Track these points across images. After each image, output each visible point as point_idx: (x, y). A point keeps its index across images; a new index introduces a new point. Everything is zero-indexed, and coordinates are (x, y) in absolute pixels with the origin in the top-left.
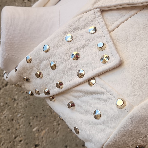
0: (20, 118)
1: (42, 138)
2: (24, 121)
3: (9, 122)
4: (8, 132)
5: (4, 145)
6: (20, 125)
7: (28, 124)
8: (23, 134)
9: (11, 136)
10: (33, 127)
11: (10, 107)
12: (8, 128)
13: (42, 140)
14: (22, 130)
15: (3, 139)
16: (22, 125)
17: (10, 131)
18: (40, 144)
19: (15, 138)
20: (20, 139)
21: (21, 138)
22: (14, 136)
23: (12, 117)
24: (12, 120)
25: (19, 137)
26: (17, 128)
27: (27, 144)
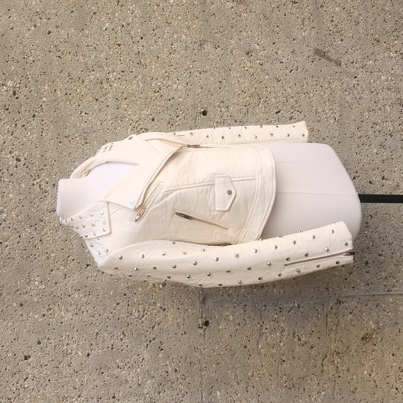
0: (73, 239)
2: (77, 243)
3: (62, 242)
4: (62, 251)
5: (58, 263)
6: (73, 246)
8: (75, 254)
9: (64, 255)
11: (64, 228)
12: (61, 248)
14: (75, 250)
15: (57, 257)
16: (75, 246)
17: (64, 251)
19: (68, 257)
21: (74, 258)
22: (67, 255)
23: (65, 237)
24: (66, 240)
25: (71, 256)
26: (70, 248)
27: (79, 263)
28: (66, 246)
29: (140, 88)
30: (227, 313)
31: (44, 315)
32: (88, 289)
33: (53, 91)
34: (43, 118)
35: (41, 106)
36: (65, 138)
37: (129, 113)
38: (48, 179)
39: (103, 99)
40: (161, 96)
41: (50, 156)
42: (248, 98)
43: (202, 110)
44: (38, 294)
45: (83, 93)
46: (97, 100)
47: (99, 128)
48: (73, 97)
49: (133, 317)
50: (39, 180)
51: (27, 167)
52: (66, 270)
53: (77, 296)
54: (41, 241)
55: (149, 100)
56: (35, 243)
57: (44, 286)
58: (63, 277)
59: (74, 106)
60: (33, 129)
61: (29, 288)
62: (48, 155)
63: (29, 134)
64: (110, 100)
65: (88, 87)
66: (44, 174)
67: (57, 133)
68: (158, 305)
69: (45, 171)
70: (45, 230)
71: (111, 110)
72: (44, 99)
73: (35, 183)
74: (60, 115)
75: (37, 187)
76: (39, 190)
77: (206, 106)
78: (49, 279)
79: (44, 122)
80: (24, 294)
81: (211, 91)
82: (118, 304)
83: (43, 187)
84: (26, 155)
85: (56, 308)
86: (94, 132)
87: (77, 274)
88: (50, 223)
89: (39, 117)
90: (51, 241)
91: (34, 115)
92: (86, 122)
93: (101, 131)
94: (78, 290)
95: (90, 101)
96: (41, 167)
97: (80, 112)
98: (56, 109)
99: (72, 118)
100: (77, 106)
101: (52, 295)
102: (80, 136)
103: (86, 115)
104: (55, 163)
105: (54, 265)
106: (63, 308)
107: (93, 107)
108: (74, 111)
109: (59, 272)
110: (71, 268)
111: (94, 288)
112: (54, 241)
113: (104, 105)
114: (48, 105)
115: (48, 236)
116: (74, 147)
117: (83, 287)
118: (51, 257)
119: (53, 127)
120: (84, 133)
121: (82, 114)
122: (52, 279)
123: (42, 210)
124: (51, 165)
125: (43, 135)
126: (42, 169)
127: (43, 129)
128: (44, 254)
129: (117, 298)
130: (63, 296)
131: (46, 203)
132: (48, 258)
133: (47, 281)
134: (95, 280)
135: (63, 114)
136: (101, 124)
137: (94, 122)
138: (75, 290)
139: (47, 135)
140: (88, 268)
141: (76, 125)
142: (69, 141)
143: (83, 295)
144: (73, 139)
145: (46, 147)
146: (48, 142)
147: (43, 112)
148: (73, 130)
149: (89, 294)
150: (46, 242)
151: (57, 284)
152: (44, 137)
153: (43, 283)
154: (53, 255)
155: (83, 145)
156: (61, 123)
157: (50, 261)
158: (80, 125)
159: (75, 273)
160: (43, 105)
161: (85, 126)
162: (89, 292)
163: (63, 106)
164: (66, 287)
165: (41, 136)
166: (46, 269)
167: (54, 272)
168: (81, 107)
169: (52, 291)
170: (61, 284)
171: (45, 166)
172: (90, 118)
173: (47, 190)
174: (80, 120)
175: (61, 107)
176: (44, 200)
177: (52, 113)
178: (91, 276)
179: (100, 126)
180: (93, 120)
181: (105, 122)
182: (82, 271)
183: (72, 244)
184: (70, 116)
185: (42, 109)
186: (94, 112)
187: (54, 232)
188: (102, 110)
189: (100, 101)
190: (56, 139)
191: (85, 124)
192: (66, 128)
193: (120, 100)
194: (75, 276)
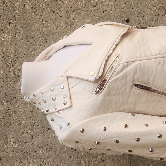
2: (40, 113)
3: (30, 113)
4: (30, 119)
5: (27, 128)
6: (38, 115)
7: (43, 115)
8: (40, 121)
9: (32, 122)
12: (30, 117)
14: (39, 118)
15: (26, 123)
16: (39, 115)
17: (31, 119)
18: (51, 128)
19: (35, 123)
21: (38, 124)
22: (34, 122)
23: (32, 109)
24: (33, 111)
25: (37, 123)
26: (35, 117)
27: (42, 128)
28: (33, 115)
29: (83, 4)
30: (148, 163)
32: (49, 147)
33: (23, 6)
34: (17, 25)
35: (15, 16)
36: (32, 39)
37: (76, 21)
39: (58, 11)
40: (98, 9)
41: (21, 51)
42: (157, 11)
43: (126, 19)
44: (12, 151)
45: (44, 7)
46: (54, 12)
47: (55, 31)
48: (37, 10)
50: (13, 68)
51: (5, 59)
52: (33, 133)
53: (41, 152)
54: (15, 112)
55: (89, 12)
56: (11, 114)
57: (17, 145)
58: (31, 138)
59: (37, 16)
60: (9, 32)
61: (6, 147)
62: (20, 50)
63: (6, 35)
64: (63, 12)
65: (47, 3)
66: (17, 64)
67: (26, 34)
68: (99, 157)
69: (18, 62)
70: (18, 104)
71: (63, 19)
72: (17, 11)
73: (10, 70)
74: (28, 22)
75: (12, 73)
76: (13, 75)
77: (128, 16)
78: (20, 140)
79: (17, 28)
80: (2, 151)
81: (132, 5)
82: (70, 157)
83: (16, 73)
84: (4, 51)
85: (26, 161)
86: (52, 34)
87: (41, 136)
88: (22, 99)
89: (13, 23)
90: (22, 112)
91: (10, 22)
92: (46, 27)
93: (56, 33)
94: (42, 148)
95: (48, 13)
96: (15, 59)
97: (42, 21)
98: (25, 18)
99: (37, 25)
100: (40, 16)
101: (23, 152)
102: (42, 37)
103: (46, 22)
104: (24, 56)
105: (24, 129)
106: (31, 161)
107: (51, 17)
108: (38, 19)
109: (28, 134)
110: (36, 131)
111: (53, 146)
112: (24, 112)
113: (59, 16)
114: (19, 16)
115: (20, 109)
116: (38, 45)
117: (45, 145)
118: (22, 124)
119: (23, 31)
120: (45, 35)
121: (44, 22)
122: (23, 140)
123: (15, 89)
124: (22, 58)
125: (16, 36)
126: (16, 60)
127: (16, 32)
128: (17, 121)
129: (70, 153)
130: (31, 152)
131: (18, 84)
132: (20, 124)
133: (19, 141)
134: (54, 140)
135: (30, 21)
136: (57, 29)
137: (52, 27)
138: (40, 147)
139: (19, 37)
140: (49, 131)
141: (39, 29)
142: (35, 41)
143: (45, 151)
144: (37, 39)
145: (18, 45)
146: (20, 41)
147: (16, 20)
148: (37, 32)
149: (50, 151)
150: (18, 112)
151: (27, 144)
152: (17, 38)
153: (16, 143)
154: (23, 122)
155: (44, 43)
156: (29, 28)
157: (21, 126)
158: (42, 30)
159: (39, 135)
160: (16, 16)
161: (45, 30)
162: (50, 149)
163: (30, 16)
164: (33, 145)
165: (15, 37)
166: (19, 132)
167: (24, 134)
168: (43, 17)
169: (23, 149)
170: (29, 143)
171: (18, 58)
172: (49, 24)
173: (19, 75)
174: (42, 26)
175: (29, 17)
176: (17, 83)
177: (22, 21)
178: (50, 137)
179: (56, 30)
180: (51, 26)
181: (60, 27)
182: (44, 133)
183: (37, 114)
184: (35, 23)
185: (15, 18)
186: (51, 20)
187: (24, 105)
188: (57, 19)
189: (56, 13)
190: (25, 39)
191: (45, 29)
192: (32, 32)
193: (70, 12)
194: (40, 137)
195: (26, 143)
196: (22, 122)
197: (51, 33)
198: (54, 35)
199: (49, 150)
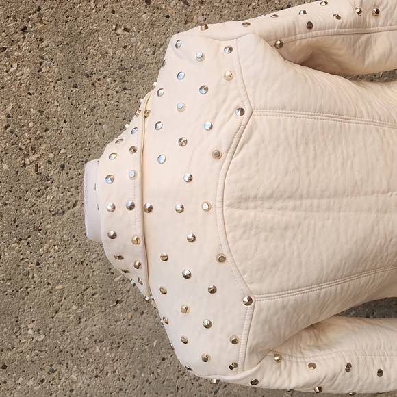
0: (94, 260)
1: (128, 291)
2: (100, 267)
3: (76, 266)
4: (75, 280)
5: (68, 299)
6: (94, 271)
7: (107, 271)
8: (98, 285)
9: (79, 287)
10: (114, 275)
11: (79, 242)
12: (74, 275)
13: (127, 296)
14: (97, 279)
15: (66, 290)
16: (97, 272)
17: (78, 279)
18: (125, 300)
20: (93, 292)
21: (95, 291)
22: (83, 287)
23: (82, 258)
24: (82, 262)
25: (91, 288)
26: (88, 276)
27: (104, 299)
28: (83, 272)
31: (43, 381)
32: (116, 339)
34: (44, 36)
35: (39, 9)
36: (85, 79)
38: (51, 156)
41: (56, 112)
44: (32, 350)
47: (150, 59)
49: (186, 378)
50: (34, 158)
51: (12, 132)
52: (80, 311)
53: (98, 350)
54: (38, 264)
56: (28, 269)
57: (43, 337)
58: (76, 321)
59: (103, 13)
60: (24, 56)
61: (17, 340)
62: (52, 110)
63: (15, 66)
66: (44, 147)
67: (70, 66)
69: (47, 140)
70: (46, 246)
73: (27, 162)
74: (75, 30)
75: (30, 170)
76: (35, 176)
78: (51, 325)
79: (44, 44)
80: (8, 349)
83: (42, 169)
84: (9, 109)
85: (63, 370)
87: (100, 317)
88: (55, 234)
89: (35, 32)
90: (55, 265)
91: (25, 28)
92: (125, 47)
93: (152, 66)
94: (100, 341)
95: (134, 5)
96: (38, 132)
97: (114, 27)
98: (68, 17)
99: (100, 38)
100: (110, 14)
101: (57, 350)
102: (113, 74)
103: (125, 33)
104: (64, 125)
105: (61, 303)
106: (74, 369)
107: (140, 17)
108: (104, 23)
109: (70, 313)
110: (89, 307)
111: (127, 337)
112: (62, 264)
113: (162, 15)
114: (52, 8)
115: (51, 257)
116: (102, 96)
117: (109, 336)
118: (56, 290)
119: (61, 55)
120: (121, 69)
121: (119, 31)
122: (57, 326)
123: (40, 211)
124: (57, 130)
125: (44, 70)
126: (41, 137)
127: (42, 58)
128: (44, 285)
129: (163, 351)
130: (74, 350)
131: (48, 198)
132: (51, 293)
133: (48, 328)
134: (129, 325)
135: (81, 28)
136: (154, 53)
137: (141, 47)
138: (95, 341)
139: (51, 71)
140: (119, 306)
141: (107, 53)
142: (93, 84)
143: (108, 348)
144: (99, 80)
145: (48, 95)
146: (53, 84)
147: (42, 23)
148: (101, 61)
149: (119, 347)
150: (47, 266)
151: (66, 333)
152: (44, 74)
153: (40, 331)
154: (59, 287)
155: (117, 92)
156: (78, 47)
157: (54, 297)
158: (114, 53)
159: (96, 315)
160: (43, 9)
161: (122, 55)
162: (119, 343)
163: (81, 11)
164: (80, 337)
165: (39, 71)
166: (47, 310)
167: (60, 313)
168: (117, 16)
169: (57, 344)
170: (72, 333)
171: (46, 130)
172: (133, 39)
173: (50, 175)
174: (115, 43)
175: (79, 13)
176: (43, 194)
177: (60, 26)
178: (122, 319)
179: (151, 57)
180: (138, 45)
181: (161, 49)
182: (107, 311)
183: (92, 268)
184: (95, 34)
185: (40, 16)
186: (141, 27)
187: (62, 249)
188: (157, 23)
189: (153, 6)
190: (67, 79)
191: (123, 52)
192: (87, 58)
193: (192, 5)
194: (96, 319)
195: (64, 331)
196: (56, 288)
197: (138, 65)
198: (146, 72)
199: (116, 345)
